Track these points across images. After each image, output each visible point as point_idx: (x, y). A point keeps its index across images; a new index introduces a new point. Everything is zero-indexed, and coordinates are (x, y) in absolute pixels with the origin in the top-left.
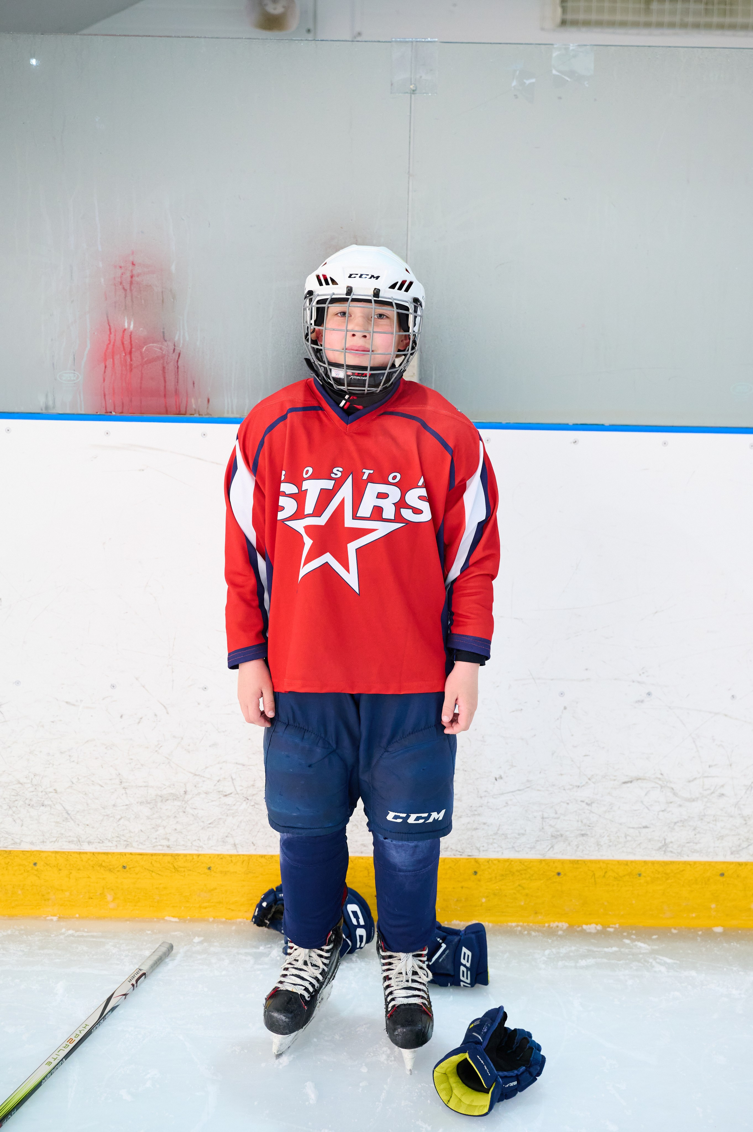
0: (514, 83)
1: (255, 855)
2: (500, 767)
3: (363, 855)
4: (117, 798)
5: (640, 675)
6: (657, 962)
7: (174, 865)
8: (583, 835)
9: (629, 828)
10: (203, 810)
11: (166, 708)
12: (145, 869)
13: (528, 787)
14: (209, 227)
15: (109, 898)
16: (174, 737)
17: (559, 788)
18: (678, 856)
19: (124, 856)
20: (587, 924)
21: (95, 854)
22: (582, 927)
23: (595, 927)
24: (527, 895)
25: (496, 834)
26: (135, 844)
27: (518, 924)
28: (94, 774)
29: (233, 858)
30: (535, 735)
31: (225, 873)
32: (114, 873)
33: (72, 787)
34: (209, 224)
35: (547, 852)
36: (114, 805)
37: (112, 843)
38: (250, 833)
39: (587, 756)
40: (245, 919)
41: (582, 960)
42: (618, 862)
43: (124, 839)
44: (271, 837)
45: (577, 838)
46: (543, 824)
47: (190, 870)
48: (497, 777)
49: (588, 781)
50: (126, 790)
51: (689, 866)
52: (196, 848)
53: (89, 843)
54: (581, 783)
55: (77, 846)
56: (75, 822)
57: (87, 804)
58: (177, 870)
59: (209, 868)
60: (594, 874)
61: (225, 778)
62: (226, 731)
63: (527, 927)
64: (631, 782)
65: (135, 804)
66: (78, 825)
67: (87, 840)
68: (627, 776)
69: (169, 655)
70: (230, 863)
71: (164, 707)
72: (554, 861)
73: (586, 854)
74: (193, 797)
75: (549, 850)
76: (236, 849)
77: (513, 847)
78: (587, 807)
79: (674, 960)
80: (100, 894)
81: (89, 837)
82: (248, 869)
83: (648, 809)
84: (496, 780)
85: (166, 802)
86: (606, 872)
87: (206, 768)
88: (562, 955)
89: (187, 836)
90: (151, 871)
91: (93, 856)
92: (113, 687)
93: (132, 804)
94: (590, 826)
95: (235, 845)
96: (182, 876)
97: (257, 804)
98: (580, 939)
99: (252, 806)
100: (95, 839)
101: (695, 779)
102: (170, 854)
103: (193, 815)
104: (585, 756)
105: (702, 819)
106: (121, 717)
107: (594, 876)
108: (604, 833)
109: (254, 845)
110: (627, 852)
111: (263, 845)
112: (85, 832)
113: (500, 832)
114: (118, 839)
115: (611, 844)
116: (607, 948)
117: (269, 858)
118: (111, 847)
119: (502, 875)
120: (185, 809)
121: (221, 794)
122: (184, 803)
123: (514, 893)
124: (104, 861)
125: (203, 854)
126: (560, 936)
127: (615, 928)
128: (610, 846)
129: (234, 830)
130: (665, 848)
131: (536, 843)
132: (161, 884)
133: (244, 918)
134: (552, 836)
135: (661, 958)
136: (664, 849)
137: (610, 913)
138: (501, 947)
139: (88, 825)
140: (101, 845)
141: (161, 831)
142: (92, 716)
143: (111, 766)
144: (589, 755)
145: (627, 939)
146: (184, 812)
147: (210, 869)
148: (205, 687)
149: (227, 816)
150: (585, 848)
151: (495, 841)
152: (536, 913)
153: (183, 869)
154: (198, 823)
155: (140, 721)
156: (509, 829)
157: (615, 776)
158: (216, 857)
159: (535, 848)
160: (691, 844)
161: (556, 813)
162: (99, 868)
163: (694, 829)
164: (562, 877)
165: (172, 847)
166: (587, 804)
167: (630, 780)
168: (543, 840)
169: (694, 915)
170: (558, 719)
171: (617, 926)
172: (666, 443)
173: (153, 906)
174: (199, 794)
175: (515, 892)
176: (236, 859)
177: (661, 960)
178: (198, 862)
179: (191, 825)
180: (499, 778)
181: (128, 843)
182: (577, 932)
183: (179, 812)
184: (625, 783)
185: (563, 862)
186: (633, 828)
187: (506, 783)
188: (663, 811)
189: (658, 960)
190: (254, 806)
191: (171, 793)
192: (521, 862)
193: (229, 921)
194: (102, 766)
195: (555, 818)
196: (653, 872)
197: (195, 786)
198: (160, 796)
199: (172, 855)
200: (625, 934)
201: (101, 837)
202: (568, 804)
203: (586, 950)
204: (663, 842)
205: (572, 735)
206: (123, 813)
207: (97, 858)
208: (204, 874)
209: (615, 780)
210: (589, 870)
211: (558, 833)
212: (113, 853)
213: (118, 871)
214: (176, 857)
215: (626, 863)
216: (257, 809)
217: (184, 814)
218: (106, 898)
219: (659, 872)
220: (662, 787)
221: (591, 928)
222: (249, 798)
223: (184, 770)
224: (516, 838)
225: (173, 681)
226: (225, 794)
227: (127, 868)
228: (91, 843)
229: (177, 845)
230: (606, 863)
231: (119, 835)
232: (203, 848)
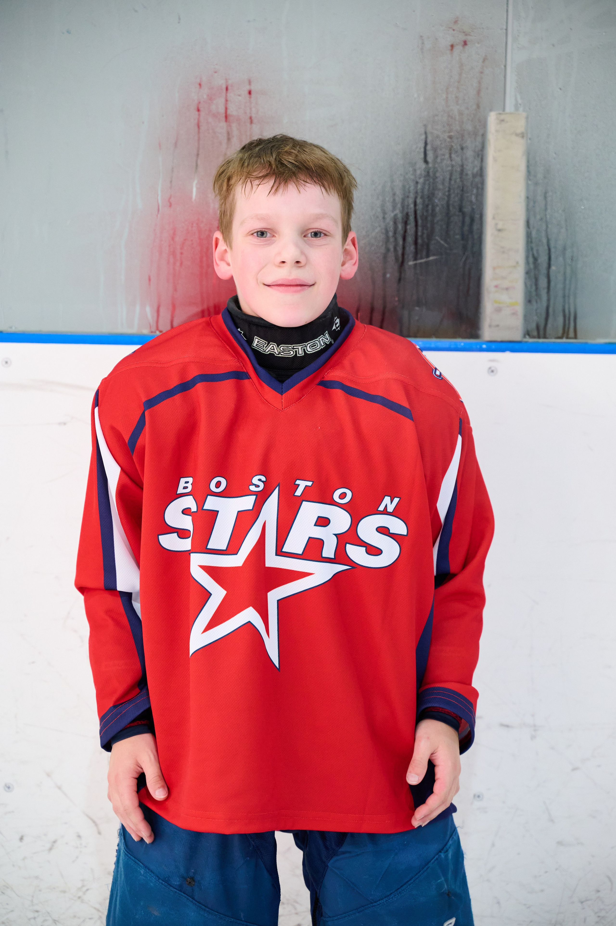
11: (96, 824)
14: (179, 23)
34: (179, 19)
71: (94, 822)
92: (9, 788)
106: (21, 839)
155: (53, 846)
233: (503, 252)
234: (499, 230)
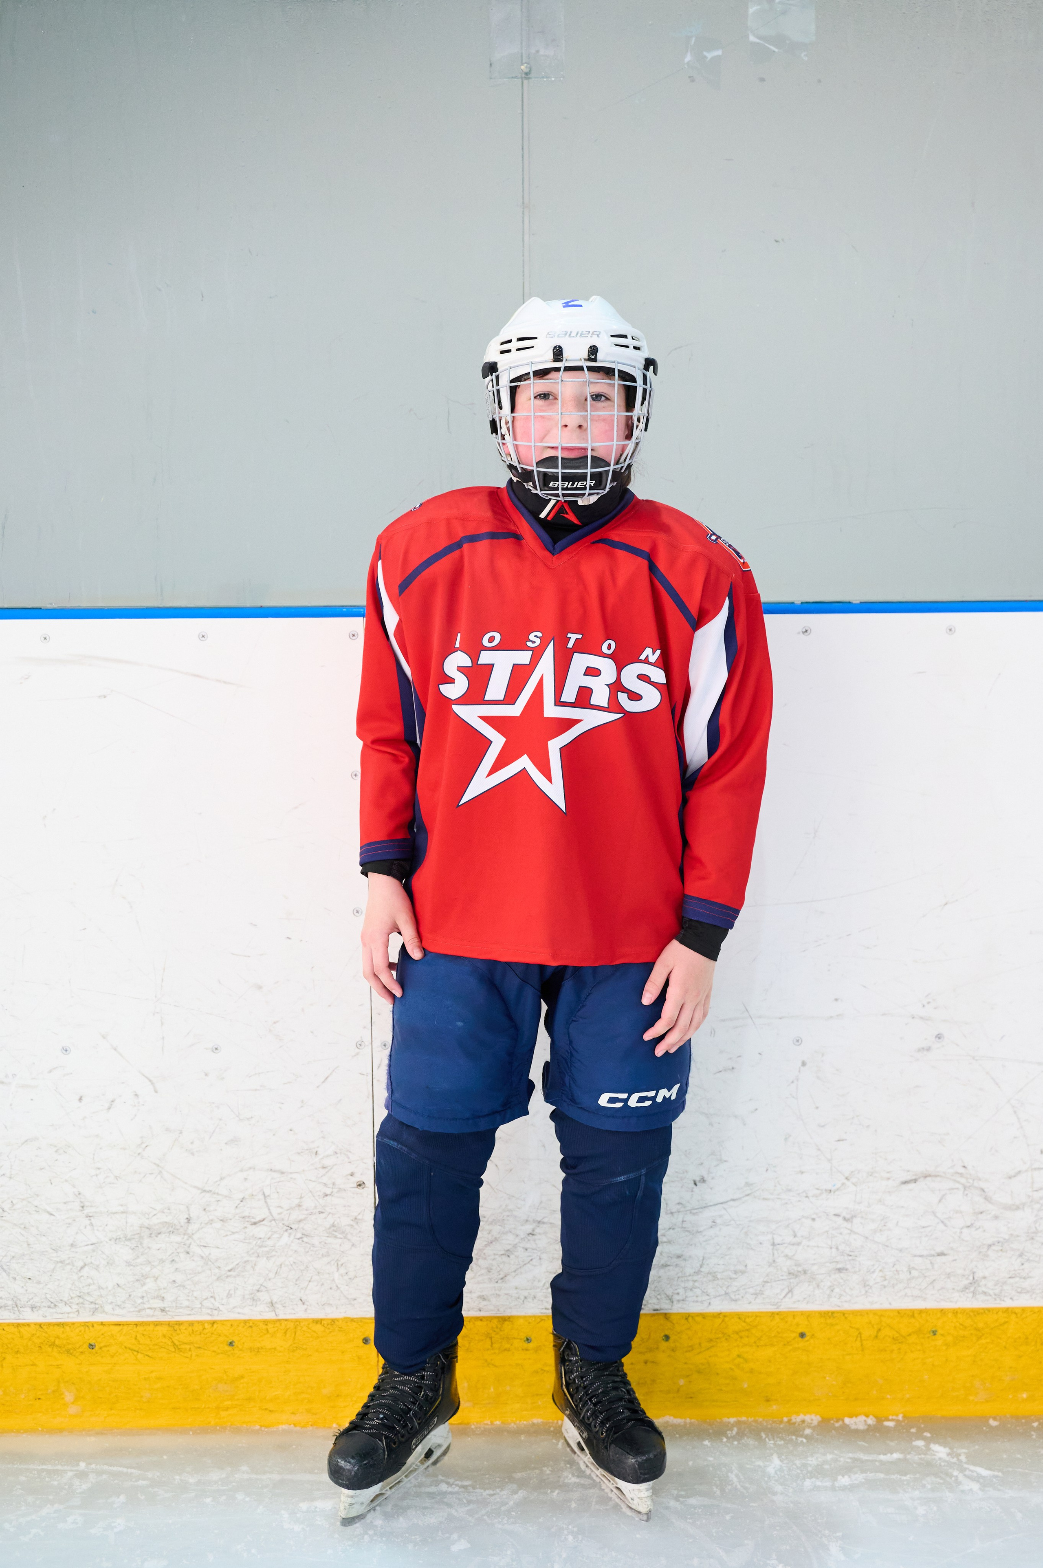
0: (688, 58)
1: (305, 1320)
2: (702, 1164)
3: (482, 1314)
4: (77, 1233)
5: (924, 1006)
6: (965, 1475)
7: (173, 1340)
8: (840, 1270)
9: (915, 1256)
10: (218, 1248)
12: (126, 1347)
13: (748, 1195)
15: (68, 1397)
16: (168, 1130)
17: (799, 1194)
18: (995, 1299)
19: (91, 1328)
20: (851, 1417)
21: (42, 1326)
22: (843, 1421)
23: (865, 1421)
24: (752, 1371)
25: (698, 1273)
26: (108, 1308)
27: (740, 1419)
28: (38, 1195)
29: (270, 1326)
30: (756, 1109)
31: (258, 1352)
32: (74, 1356)
33: (2, 1217)
35: (782, 1299)
36: (72, 1245)
37: (70, 1307)
38: (296, 1284)
39: (843, 1140)
40: (292, 1426)
41: (843, 1476)
42: (899, 1312)
43: (92, 1300)
44: (331, 1289)
45: (830, 1276)
46: (773, 1255)
47: (199, 1348)
48: (697, 1179)
49: (845, 1181)
50: (91, 1218)
51: (1014, 1316)
52: (209, 1311)
53: (33, 1308)
54: (834, 1186)
55: (14, 1313)
56: (8, 1274)
57: (29, 1245)
58: (179, 1349)
59: (231, 1344)
60: (860, 1333)
61: (253, 1195)
62: (252, 1117)
63: (754, 1424)
64: (915, 1181)
65: (106, 1242)
66: (15, 1279)
67: (29, 1303)
68: (908, 1171)
69: (156, 996)
70: (265, 1334)
72: (794, 1314)
73: (846, 1301)
74: (202, 1228)
75: (784, 1297)
76: (275, 1311)
77: (726, 1294)
78: (845, 1224)
79: (994, 1471)
80: (54, 1391)
81: (32, 1298)
82: (294, 1344)
83: (945, 1225)
84: (695, 1184)
85: (157, 1237)
86: (879, 1330)
87: (222, 1179)
88: (810, 1469)
89: (193, 1291)
90: (135, 1351)
91: (41, 1329)
93: (101, 1242)
94: (851, 1256)
95: (272, 1304)
96: (187, 1357)
97: (307, 1236)
98: (841, 1440)
99: (299, 1239)
100: (42, 1302)
101: (1020, 1172)
102: (166, 1321)
103: (202, 1257)
104: (839, 1141)
105: (1032, 1239)
107: (861, 1337)
108: (873, 1265)
109: (304, 1304)
110: (912, 1296)
111: (318, 1303)
112: (26, 1290)
113: (705, 1269)
114: (81, 1300)
115: (885, 1283)
116: (885, 1454)
117: (328, 1325)
118: (69, 1313)
119: (711, 1340)
120: (189, 1247)
121: (248, 1221)
122: (186, 1237)
123: (731, 1369)
124: (58, 1337)
125: (221, 1321)
126: (806, 1437)
127: (898, 1421)
128: (885, 1287)
129: (270, 1280)
130: (975, 1288)
131: (763, 1286)
132: (152, 1372)
133: (290, 1425)
134: (789, 1274)
135: (972, 1468)
136: (972, 1289)
137: (888, 1396)
138: (711, 1459)
139: (30, 1279)
140: (54, 1310)
141: (150, 1284)
142: (32, 1100)
143: (66, 1181)
144: (846, 1140)
145: (917, 1439)
146: (188, 1253)
147: (233, 1346)
148: (216, 1047)
149: (258, 1256)
150: (845, 1292)
151: (697, 1284)
152: (768, 1401)
153: (188, 1347)
154: (210, 1270)
156: (719, 1265)
157: (888, 1172)
158: (242, 1324)
159: (763, 1294)
160: (1017, 1279)
161: (795, 1236)
162: (50, 1349)
163: (1021, 1255)
164: (807, 1341)
165: (169, 1311)
166: (845, 1219)
167: (914, 1178)
168: (775, 1281)
169: (1025, 1396)
170: (793, 1082)
171: (900, 1417)
172: (953, 629)
173: (141, 1409)
174: (211, 1222)
175: (733, 1367)
176: (274, 1327)
177: (972, 1471)
178: (212, 1334)
179: (199, 1273)
180: (700, 1181)
181: (97, 1306)
182: (836, 1429)
183: (178, 1253)
184: (905, 1183)
185: (808, 1315)
186: (921, 1256)
187: (711, 1189)
188: (968, 1227)
189: (967, 1473)
190: (301, 1240)
191: (166, 1222)
192: (740, 1316)
193: (266, 1430)
194: (50, 1180)
195: (793, 1244)
196: (955, 1327)
197: (205, 1209)
198: (147, 1228)
199: (169, 1324)
200: (913, 1430)
201: (51, 1298)
202: (814, 1219)
203: (850, 1458)
204: (971, 1278)
205: (817, 1108)
206: (87, 1257)
207: (46, 1333)
208: (222, 1353)
209: (889, 1179)
210: (851, 1327)
211: (800, 1269)
212: (73, 1324)
213: (82, 1352)
214: (176, 1327)
215: (912, 1314)
216: (307, 1245)
217: (188, 1255)
218: (63, 1398)
219: (965, 1327)
220: (965, 1188)
221: (858, 1423)
222: (292, 1227)
223: (186, 1183)
224: (731, 1279)
225: (163, 1038)
226: (253, 1220)
227: (97, 1347)
228: (35, 1308)
229: (176, 1307)
230: (880, 1314)
231: (82, 1294)
232: (220, 1310)
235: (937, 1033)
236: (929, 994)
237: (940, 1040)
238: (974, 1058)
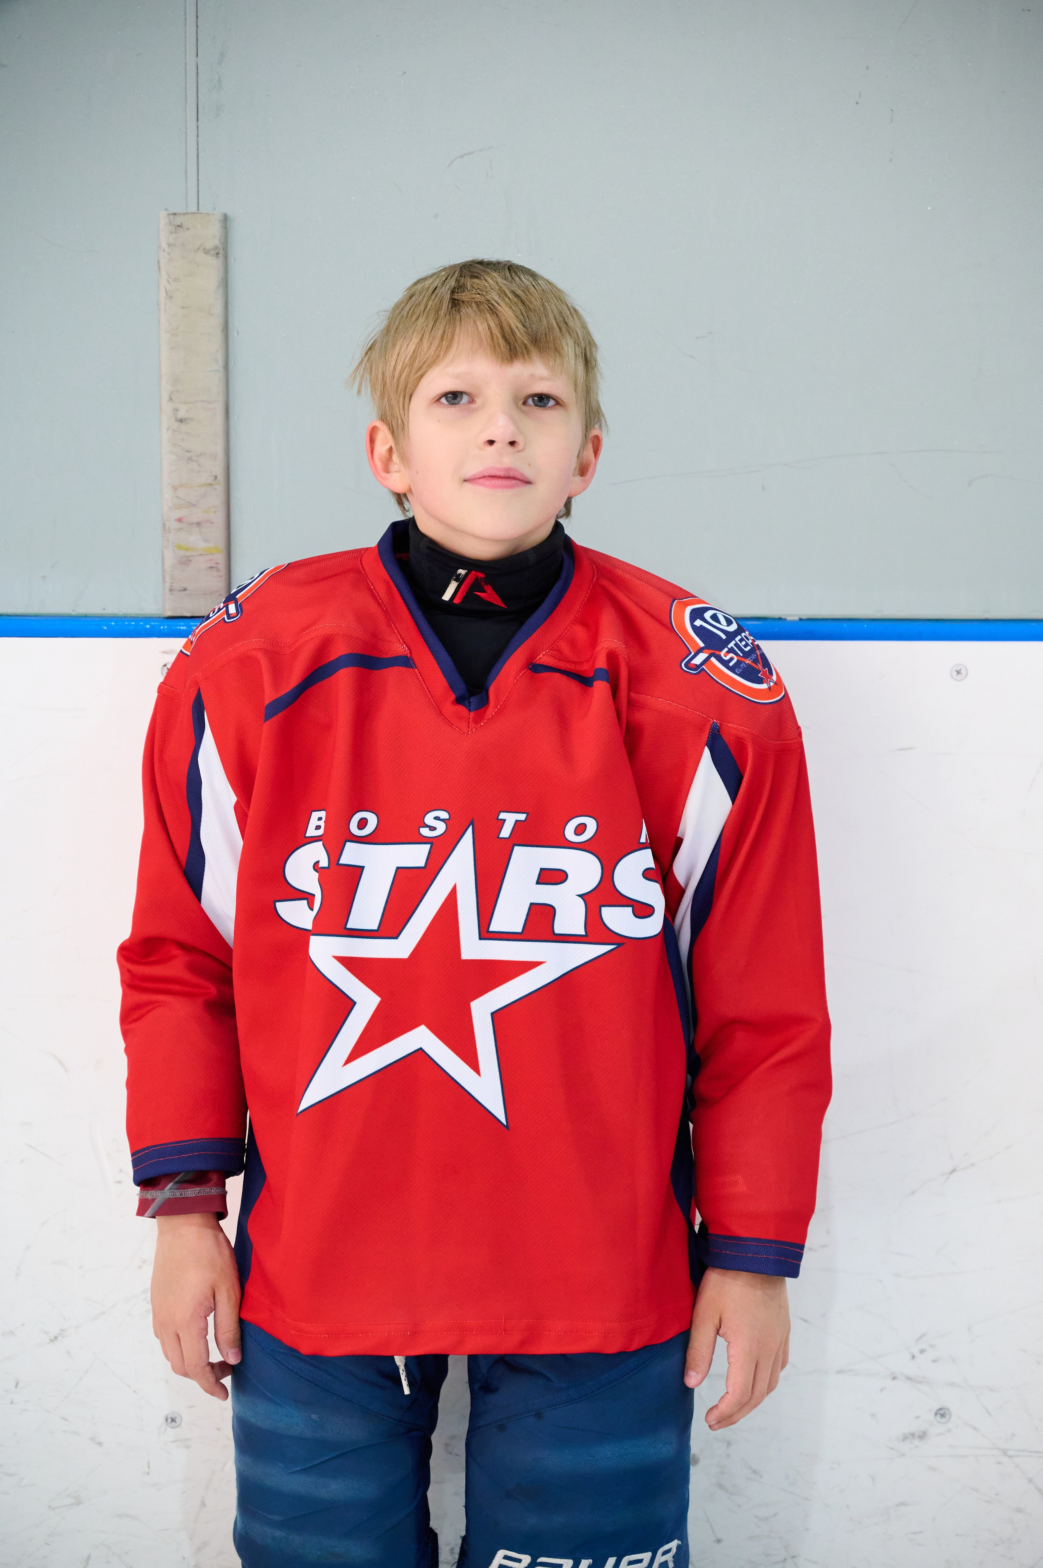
233: (190, 459)
234: (181, 421)
235: (939, 1407)
236: (923, 1336)
237: (943, 1420)
238: (1005, 1452)
